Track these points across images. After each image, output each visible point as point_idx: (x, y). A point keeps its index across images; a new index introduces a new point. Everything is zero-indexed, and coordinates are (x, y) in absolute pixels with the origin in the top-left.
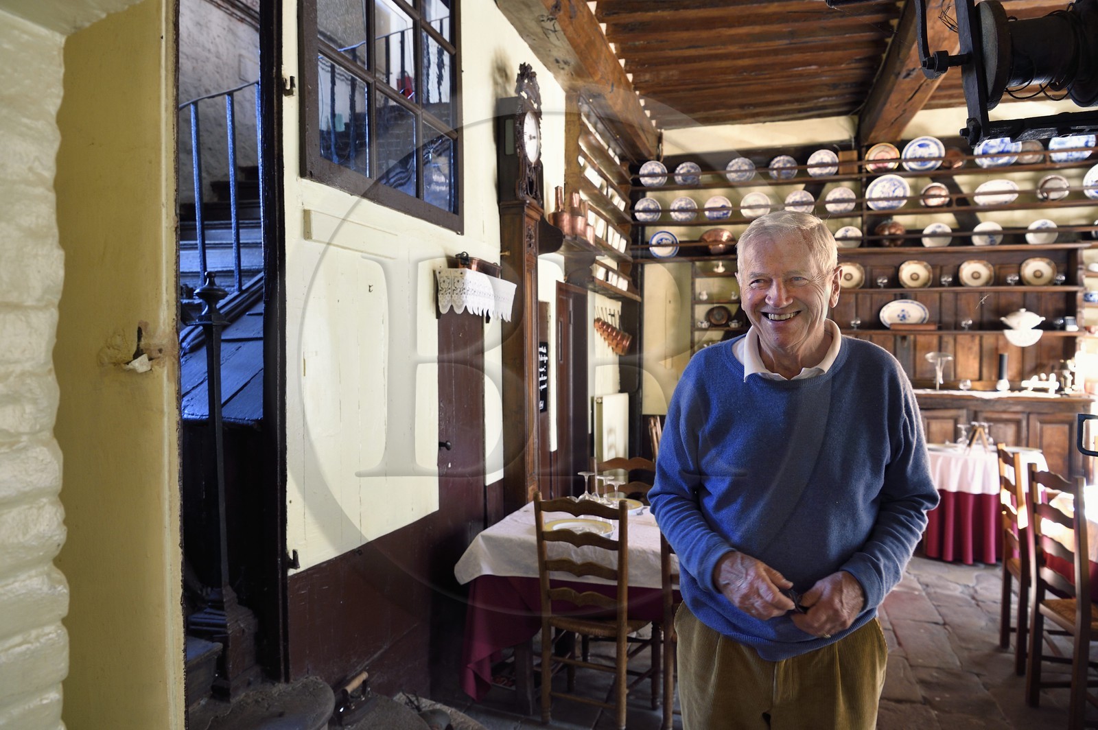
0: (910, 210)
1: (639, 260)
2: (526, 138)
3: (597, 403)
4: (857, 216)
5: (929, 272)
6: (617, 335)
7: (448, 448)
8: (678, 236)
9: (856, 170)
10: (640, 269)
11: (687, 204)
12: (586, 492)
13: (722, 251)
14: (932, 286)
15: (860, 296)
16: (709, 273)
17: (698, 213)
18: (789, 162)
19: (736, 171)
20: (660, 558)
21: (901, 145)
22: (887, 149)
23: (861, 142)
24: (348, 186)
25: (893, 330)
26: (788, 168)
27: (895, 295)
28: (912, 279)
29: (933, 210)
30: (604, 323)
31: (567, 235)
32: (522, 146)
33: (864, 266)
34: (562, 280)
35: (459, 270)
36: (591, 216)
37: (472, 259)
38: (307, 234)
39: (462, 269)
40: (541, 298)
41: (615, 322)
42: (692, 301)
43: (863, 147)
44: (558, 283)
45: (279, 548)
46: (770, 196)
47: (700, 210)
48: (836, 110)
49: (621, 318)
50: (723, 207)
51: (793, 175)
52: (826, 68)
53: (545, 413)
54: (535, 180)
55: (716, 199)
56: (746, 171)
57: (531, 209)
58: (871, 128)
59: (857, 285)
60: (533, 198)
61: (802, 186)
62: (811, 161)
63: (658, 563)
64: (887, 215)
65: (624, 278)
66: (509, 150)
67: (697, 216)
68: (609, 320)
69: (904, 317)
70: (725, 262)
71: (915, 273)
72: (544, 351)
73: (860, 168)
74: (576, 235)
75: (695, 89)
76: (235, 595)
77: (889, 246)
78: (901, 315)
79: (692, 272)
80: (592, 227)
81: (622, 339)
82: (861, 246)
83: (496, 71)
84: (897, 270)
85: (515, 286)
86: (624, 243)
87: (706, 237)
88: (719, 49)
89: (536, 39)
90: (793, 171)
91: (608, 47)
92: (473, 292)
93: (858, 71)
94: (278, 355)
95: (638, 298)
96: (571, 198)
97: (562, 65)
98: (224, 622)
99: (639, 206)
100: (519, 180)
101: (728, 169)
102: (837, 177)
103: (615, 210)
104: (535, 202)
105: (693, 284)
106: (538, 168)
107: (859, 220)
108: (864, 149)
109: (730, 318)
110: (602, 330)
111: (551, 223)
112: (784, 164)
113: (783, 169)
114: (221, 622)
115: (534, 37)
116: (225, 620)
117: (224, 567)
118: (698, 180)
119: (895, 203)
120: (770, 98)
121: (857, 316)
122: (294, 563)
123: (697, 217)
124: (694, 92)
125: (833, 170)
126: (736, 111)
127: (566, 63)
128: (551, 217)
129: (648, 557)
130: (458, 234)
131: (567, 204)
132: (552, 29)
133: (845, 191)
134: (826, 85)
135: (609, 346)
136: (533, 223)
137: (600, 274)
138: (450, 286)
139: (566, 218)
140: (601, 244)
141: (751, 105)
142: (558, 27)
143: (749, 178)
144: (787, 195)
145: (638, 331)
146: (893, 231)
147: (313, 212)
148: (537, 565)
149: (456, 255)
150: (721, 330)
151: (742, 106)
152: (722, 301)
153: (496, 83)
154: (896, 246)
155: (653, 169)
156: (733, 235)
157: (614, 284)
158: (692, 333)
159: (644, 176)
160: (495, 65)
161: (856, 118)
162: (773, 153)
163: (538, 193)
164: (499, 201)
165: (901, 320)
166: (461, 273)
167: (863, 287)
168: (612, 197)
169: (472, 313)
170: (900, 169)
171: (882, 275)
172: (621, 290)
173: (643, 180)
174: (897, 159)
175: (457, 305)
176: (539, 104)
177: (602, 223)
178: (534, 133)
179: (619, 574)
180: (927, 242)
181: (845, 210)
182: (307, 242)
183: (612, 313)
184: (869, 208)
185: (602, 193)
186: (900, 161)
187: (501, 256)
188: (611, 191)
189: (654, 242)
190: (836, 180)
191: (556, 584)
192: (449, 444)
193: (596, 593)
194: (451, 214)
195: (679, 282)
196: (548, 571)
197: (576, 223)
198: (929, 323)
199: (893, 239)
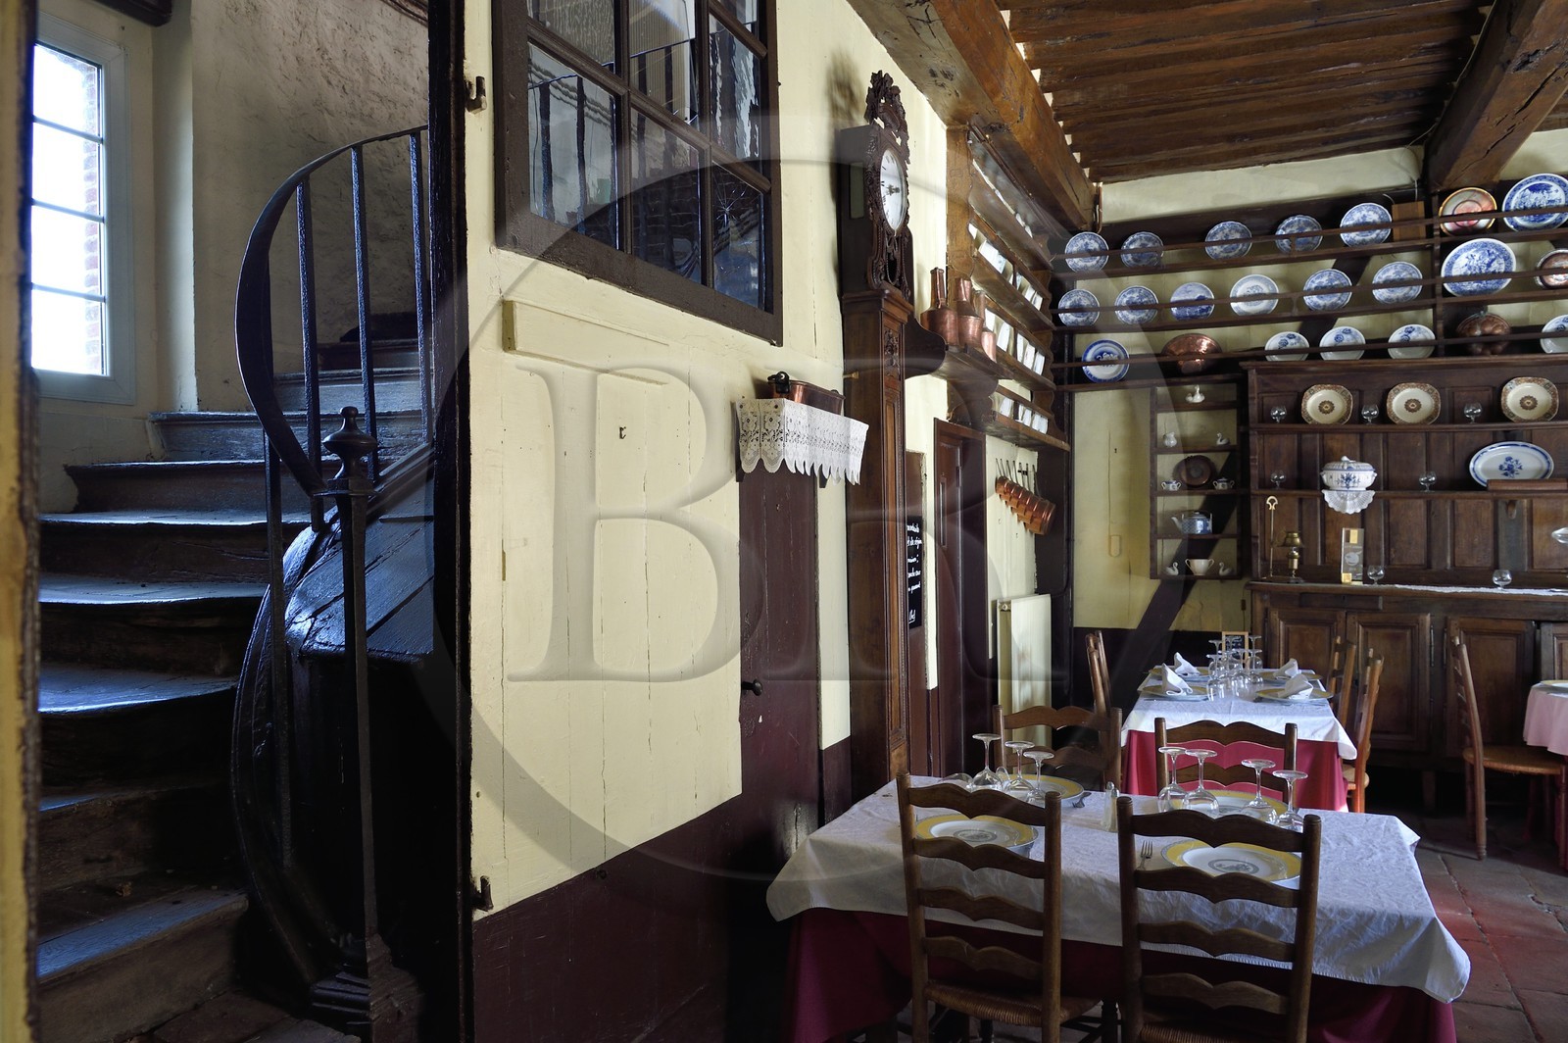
0: (1517, 295)
1: (1066, 387)
2: (884, 190)
3: (1002, 610)
4: (1426, 307)
5: (1554, 395)
6: (1032, 503)
7: (757, 693)
8: (1127, 347)
9: (1423, 232)
10: (1067, 401)
11: (1141, 297)
12: (987, 767)
13: (1200, 369)
14: (1557, 418)
15: (1434, 436)
16: (1179, 405)
17: (1160, 310)
18: (1308, 224)
19: (1220, 243)
20: (1119, 893)
21: (1500, 190)
22: (1477, 197)
23: (1430, 188)
24: (582, 262)
25: (1493, 491)
26: (1308, 235)
27: (1495, 433)
28: (1524, 407)
29: (1558, 293)
30: (1012, 485)
31: (952, 345)
32: (878, 204)
33: (1439, 388)
34: (943, 416)
35: (773, 402)
36: (991, 319)
37: (794, 383)
38: (508, 342)
39: (778, 400)
40: (910, 446)
41: (1028, 483)
42: (1151, 449)
43: (1434, 195)
44: (937, 422)
45: (459, 874)
46: (1278, 280)
47: (1164, 306)
48: (1387, 138)
49: (1038, 476)
50: (1201, 300)
51: (1315, 245)
52: (1375, 66)
53: (918, 629)
54: (898, 257)
55: (1190, 287)
56: (1236, 241)
57: (892, 304)
58: (1449, 165)
59: (1429, 418)
60: (895, 286)
61: (1331, 262)
62: (1345, 222)
63: (1114, 902)
64: (1476, 304)
65: (1043, 415)
66: (857, 211)
67: (1159, 315)
68: (1019, 480)
69: (1510, 469)
70: (1205, 387)
71: (1527, 397)
72: (917, 530)
73: (1430, 230)
74: (966, 344)
75: (1155, 113)
76: (386, 950)
77: (1482, 354)
78: (1506, 467)
79: (1151, 403)
80: (992, 332)
81: (1040, 510)
82: (1434, 355)
83: (834, 87)
84: (1498, 392)
85: (866, 427)
86: (1041, 360)
87: (1173, 349)
88: (1198, 41)
89: (899, 37)
90: (1316, 238)
91: (1014, 50)
92: (795, 436)
93: (1429, 68)
94: (458, 546)
95: (1065, 445)
96: (958, 288)
97: (941, 79)
98: (366, 998)
99: (1065, 303)
100: (873, 258)
101: (1208, 239)
102: (1389, 245)
103: (1028, 306)
104: (898, 293)
105: (1153, 422)
106: (904, 239)
107: (1430, 312)
108: (1435, 199)
109: (1215, 476)
110: (1008, 495)
111: (926, 327)
112: (1300, 228)
113: (1298, 235)
114: (361, 998)
115: (895, 35)
116: (366, 995)
117: (370, 903)
118: (1159, 258)
119: (1491, 284)
120: (1278, 121)
121: (1429, 469)
122: (483, 899)
123: (1157, 317)
124: (1153, 118)
125: (1384, 234)
126: (1224, 147)
127: (947, 75)
128: (925, 317)
129: (1096, 889)
130: (772, 344)
131: (951, 297)
132: (925, 18)
133: (1405, 269)
134: (1372, 95)
135: (1019, 521)
136: (896, 327)
137: (1005, 407)
138: (758, 428)
139: (950, 318)
140: (1005, 362)
141: (1244, 136)
142: (933, 15)
143: (1241, 252)
144: (1308, 278)
145: (1065, 497)
146: (1488, 329)
147: (517, 304)
148: (903, 894)
149: (769, 378)
150: (1201, 494)
151: (1230, 138)
152: (1199, 449)
153: (835, 108)
154: (1493, 353)
155: (1087, 244)
156: (1216, 343)
157: (1027, 423)
158: (1153, 500)
159: (1072, 255)
160: (833, 78)
161: (1421, 150)
162: (1279, 212)
163: (904, 279)
164: (841, 293)
165: (1506, 474)
166: (776, 407)
167: (1438, 422)
168: (1022, 289)
169: (794, 472)
170: (1498, 230)
171: (1472, 401)
172: (1038, 433)
173: (1070, 262)
174: (1493, 211)
175: (769, 459)
176: (905, 138)
177: (1006, 330)
178: (896, 184)
179: (1045, 919)
180: (1549, 346)
181: (1405, 297)
182: (509, 357)
183: (1024, 469)
184: (1445, 293)
185: (1007, 283)
186: (1499, 215)
187: (844, 379)
188: (1020, 279)
189: (1089, 357)
190: (1389, 251)
191: (935, 928)
192: (758, 685)
193: (1006, 950)
194: (761, 312)
195: (1131, 420)
196: (921, 907)
197: (967, 327)
198: (1555, 478)
199: (1490, 343)
